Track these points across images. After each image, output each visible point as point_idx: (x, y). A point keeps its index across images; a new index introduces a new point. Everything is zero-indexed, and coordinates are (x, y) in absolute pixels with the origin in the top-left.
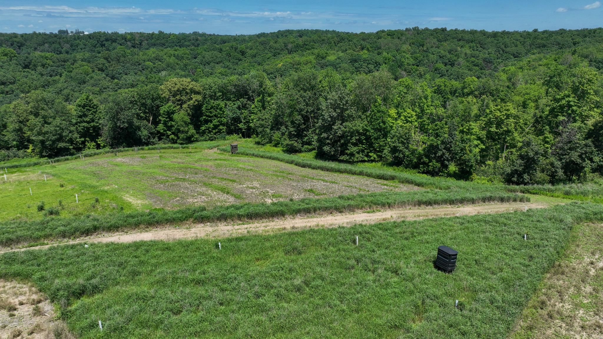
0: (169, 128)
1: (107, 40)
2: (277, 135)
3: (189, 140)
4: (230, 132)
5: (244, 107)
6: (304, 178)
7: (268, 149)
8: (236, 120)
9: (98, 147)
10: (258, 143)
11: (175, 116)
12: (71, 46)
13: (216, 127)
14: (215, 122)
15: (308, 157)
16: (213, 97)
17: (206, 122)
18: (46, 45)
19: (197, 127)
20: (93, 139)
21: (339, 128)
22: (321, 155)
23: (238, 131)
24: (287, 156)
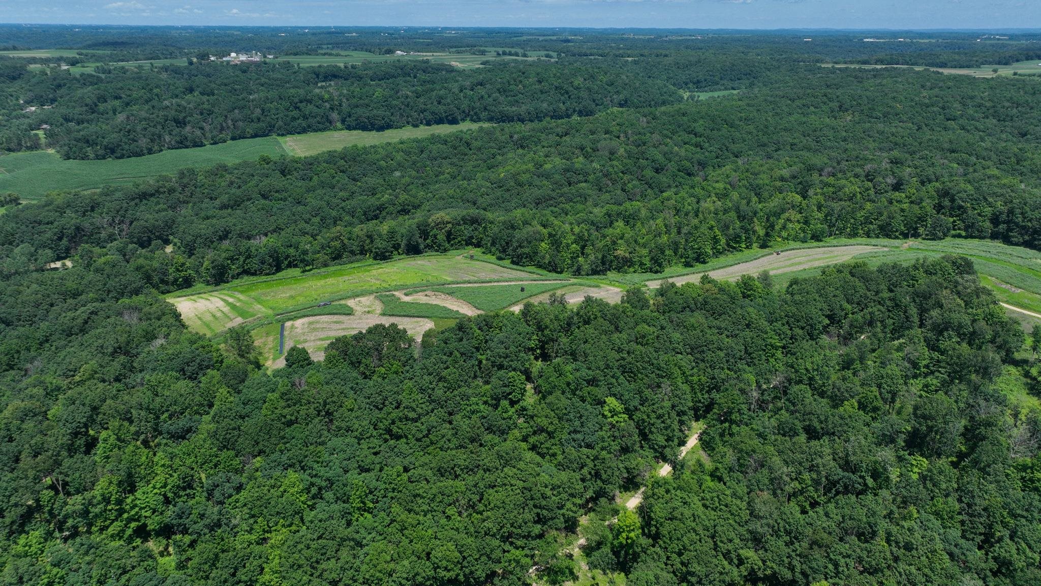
0: (435, 243)
1: (301, 102)
2: (493, 249)
3: (445, 250)
4: (467, 245)
5: (476, 229)
6: (501, 272)
7: (489, 257)
8: (472, 237)
9: (399, 254)
10: (483, 253)
11: (438, 237)
12: (263, 110)
13: (459, 242)
14: (459, 239)
15: (507, 262)
16: (459, 225)
17: (454, 239)
18: (236, 111)
19: (449, 242)
20: (397, 249)
21: (519, 251)
22: (513, 263)
23: (472, 244)
24: (498, 262)
